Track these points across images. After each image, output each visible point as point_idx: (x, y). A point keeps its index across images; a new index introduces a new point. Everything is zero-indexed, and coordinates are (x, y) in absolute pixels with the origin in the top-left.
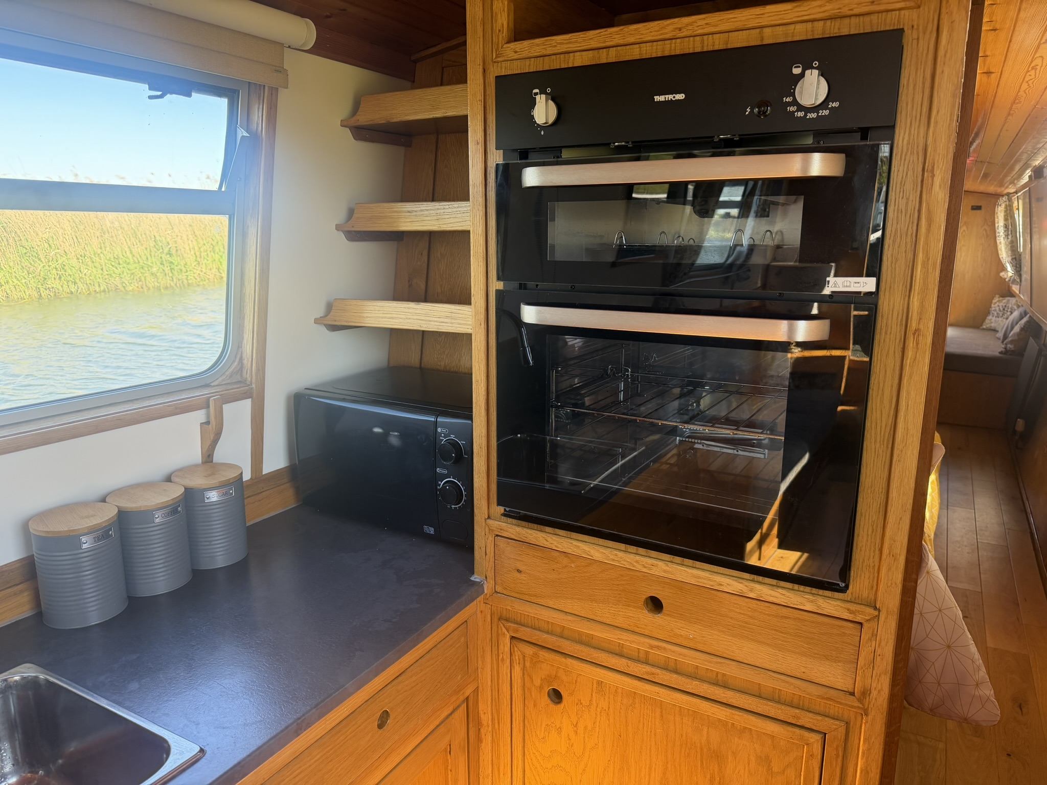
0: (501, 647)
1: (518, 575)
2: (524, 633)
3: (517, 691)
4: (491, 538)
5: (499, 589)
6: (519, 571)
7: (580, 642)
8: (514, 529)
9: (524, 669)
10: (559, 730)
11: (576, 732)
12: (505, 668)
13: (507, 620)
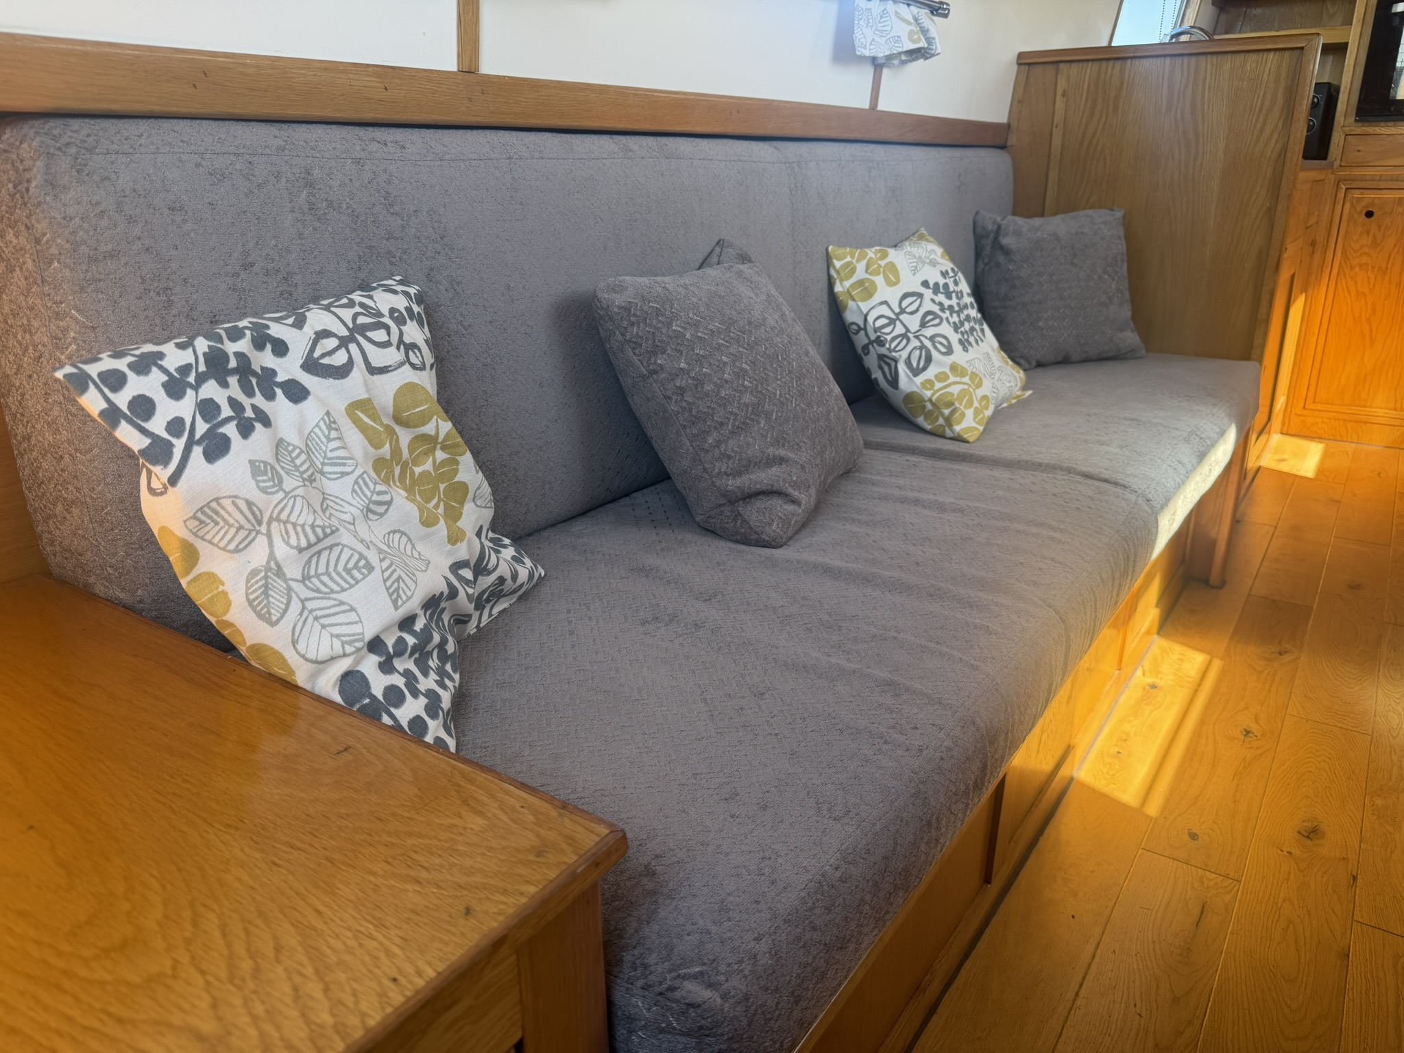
0: (1338, 196)
1: (1358, 153)
2: (1355, 185)
3: (1345, 217)
4: (1343, 137)
5: (1342, 164)
6: (1359, 151)
7: (1392, 180)
8: (1360, 129)
9: (1352, 204)
10: (1368, 232)
11: (1379, 231)
12: (1338, 208)
13: (1344, 180)
